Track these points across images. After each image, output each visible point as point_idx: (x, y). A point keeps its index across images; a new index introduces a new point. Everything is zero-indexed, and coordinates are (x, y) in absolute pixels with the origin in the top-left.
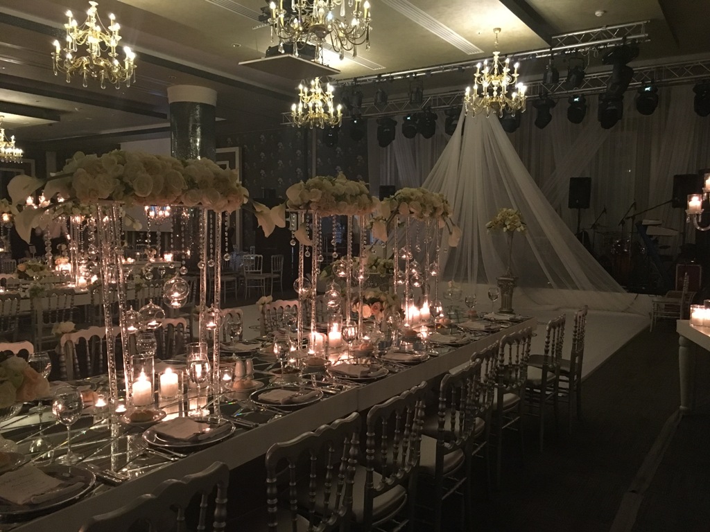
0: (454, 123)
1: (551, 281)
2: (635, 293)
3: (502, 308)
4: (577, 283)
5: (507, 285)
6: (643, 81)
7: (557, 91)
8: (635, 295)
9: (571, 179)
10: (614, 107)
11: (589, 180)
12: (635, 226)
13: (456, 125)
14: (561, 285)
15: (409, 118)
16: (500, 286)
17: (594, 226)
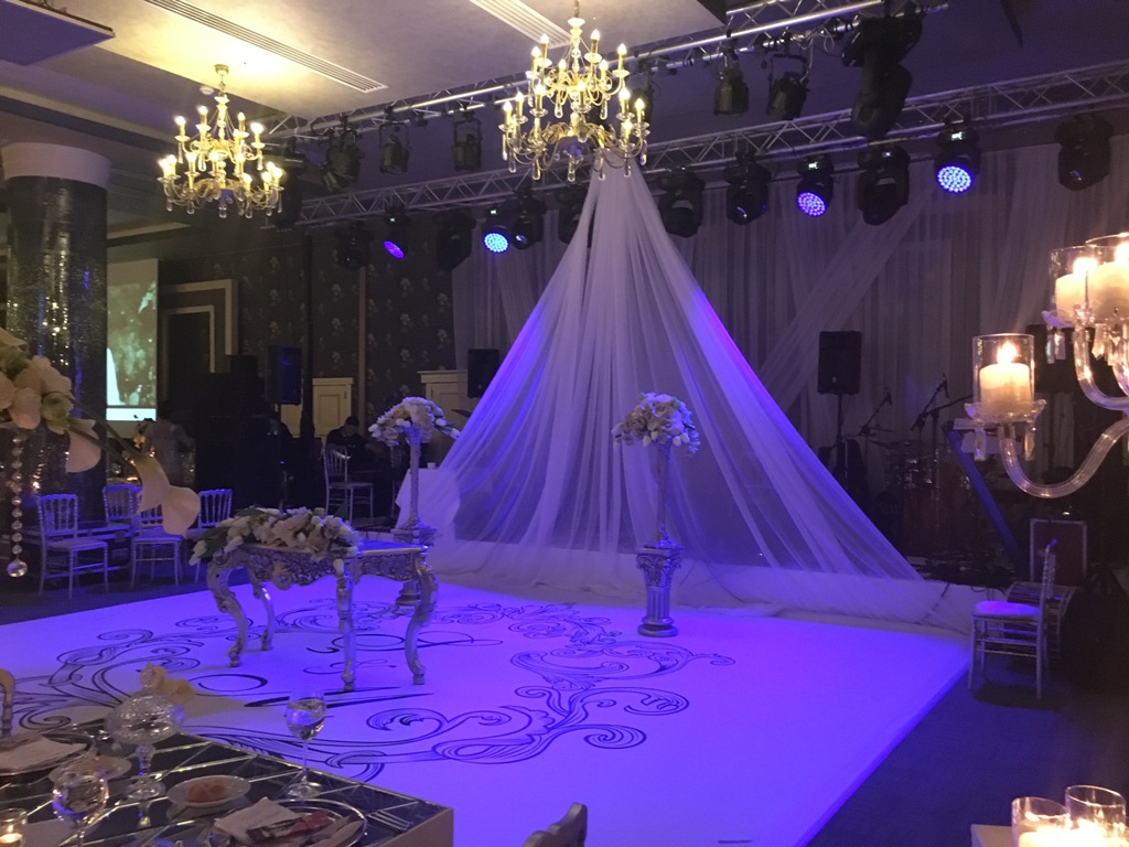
0: (575, 219)
1: (765, 552)
2: (943, 580)
3: (646, 618)
4: (818, 556)
5: (657, 566)
6: (947, 121)
7: (773, 147)
8: (943, 585)
9: (824, 335)
10: (892, 181)
11: (857, 336)
12: (940, 431)
13: (577, 222)
14: (784, 560)
15: (493, 212)
16: (643, 566)
17: (865, 431)
